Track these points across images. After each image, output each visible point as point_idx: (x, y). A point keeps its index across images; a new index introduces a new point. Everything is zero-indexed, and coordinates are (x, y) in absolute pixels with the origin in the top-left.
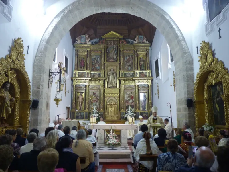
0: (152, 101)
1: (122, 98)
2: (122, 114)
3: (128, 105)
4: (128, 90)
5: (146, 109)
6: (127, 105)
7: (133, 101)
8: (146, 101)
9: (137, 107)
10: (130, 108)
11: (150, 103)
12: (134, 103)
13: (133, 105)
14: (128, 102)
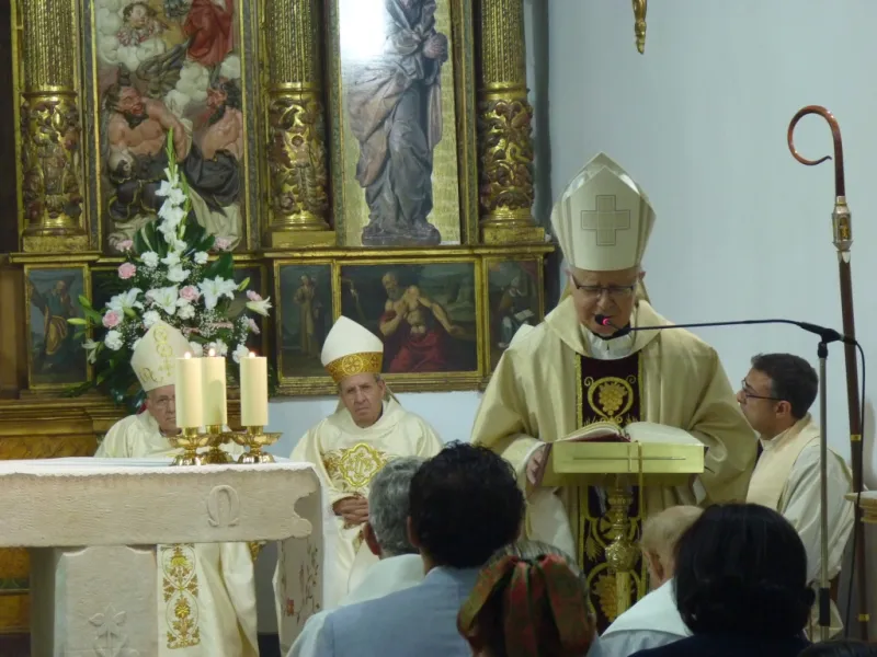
0: (531, 81)
1: (42, 44)
2: (41, 302)
3: (147, 147)
5: (443, 218)
6: (122, 156)
7: (231, 87)
8: (444, 93)
9: (289, 188)
10: (178, 196)
11: (493, 123)
12: (242, 117)
13: (222, 159)
14: (151, 109)
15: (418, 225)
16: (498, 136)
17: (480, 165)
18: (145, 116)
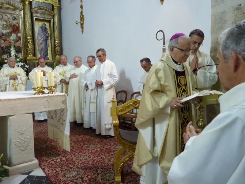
4: (6, 11)
5: (50, 56)
6: (3, 46)
7: (19, 37)
8: (49, 41)
9: (29, 51)
10: (14, 51)
11: (56, 45)
12: (21, 42)
13: (18, 47)
14: (7, 39)
15: (46, 57)
16: (57, 47)
17: (55, 50)
18: (7, 40)
